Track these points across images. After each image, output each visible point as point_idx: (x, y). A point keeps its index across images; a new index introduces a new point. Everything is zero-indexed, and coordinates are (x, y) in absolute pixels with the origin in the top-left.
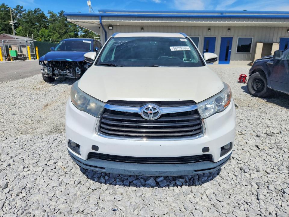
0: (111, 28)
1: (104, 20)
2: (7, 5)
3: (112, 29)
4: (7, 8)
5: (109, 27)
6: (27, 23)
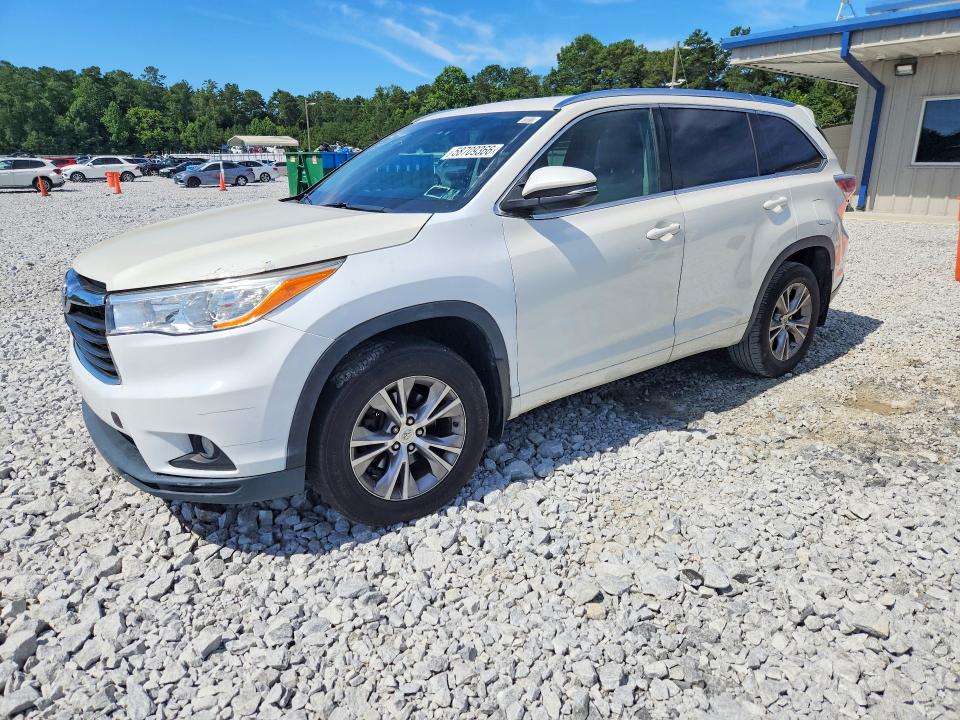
0: (907, 69)
1: (861, 42)
2: (706, 34)
3: (912, 72)
4: (703, 42)
5: (900, 68)
6: (749, 80)
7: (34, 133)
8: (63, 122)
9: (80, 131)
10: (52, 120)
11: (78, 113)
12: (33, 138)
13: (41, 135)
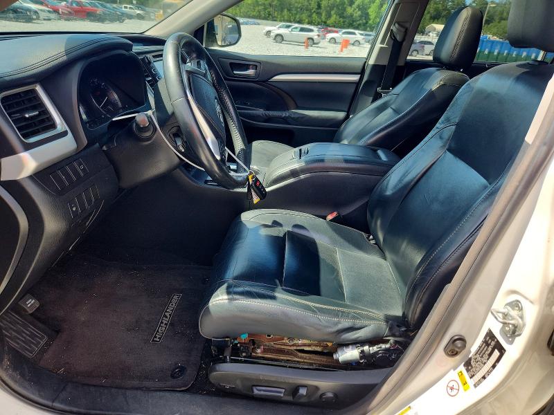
7: (335, 16)
8: (349, 10)
9: (356, 17)
10: (345, 9)
11: (358, 6)
12: (334, 18)
13: (338, 17)
